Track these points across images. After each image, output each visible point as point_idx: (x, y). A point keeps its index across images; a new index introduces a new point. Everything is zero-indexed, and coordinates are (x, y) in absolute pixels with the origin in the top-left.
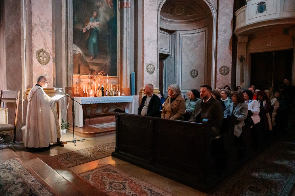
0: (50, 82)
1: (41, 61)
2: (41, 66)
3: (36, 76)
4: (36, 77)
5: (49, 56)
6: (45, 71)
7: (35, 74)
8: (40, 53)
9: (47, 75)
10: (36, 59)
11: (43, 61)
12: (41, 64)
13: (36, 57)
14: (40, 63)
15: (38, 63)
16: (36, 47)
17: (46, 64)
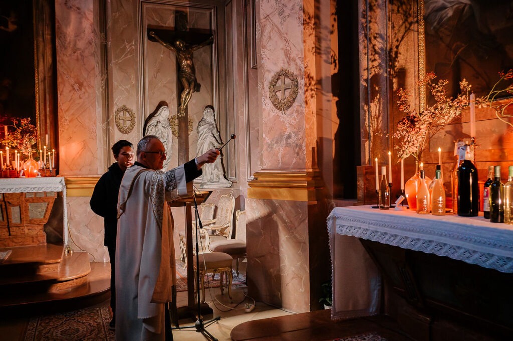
0: (300, 153)
1: (278, 103)
2: (280, 113)
3: (269, 142)
4: (269, 145)
5: (297, 81)
6: (288, 125)
7: (267, 139)
8: (276, 82)
9: (293, 135)
10: (268, 99)
11: (284, 99)
12: (278, 109)
13: (268, 96)
14: (276, 107)
15: (274, 108)
16: (269, 71)
17: (289, 106)
